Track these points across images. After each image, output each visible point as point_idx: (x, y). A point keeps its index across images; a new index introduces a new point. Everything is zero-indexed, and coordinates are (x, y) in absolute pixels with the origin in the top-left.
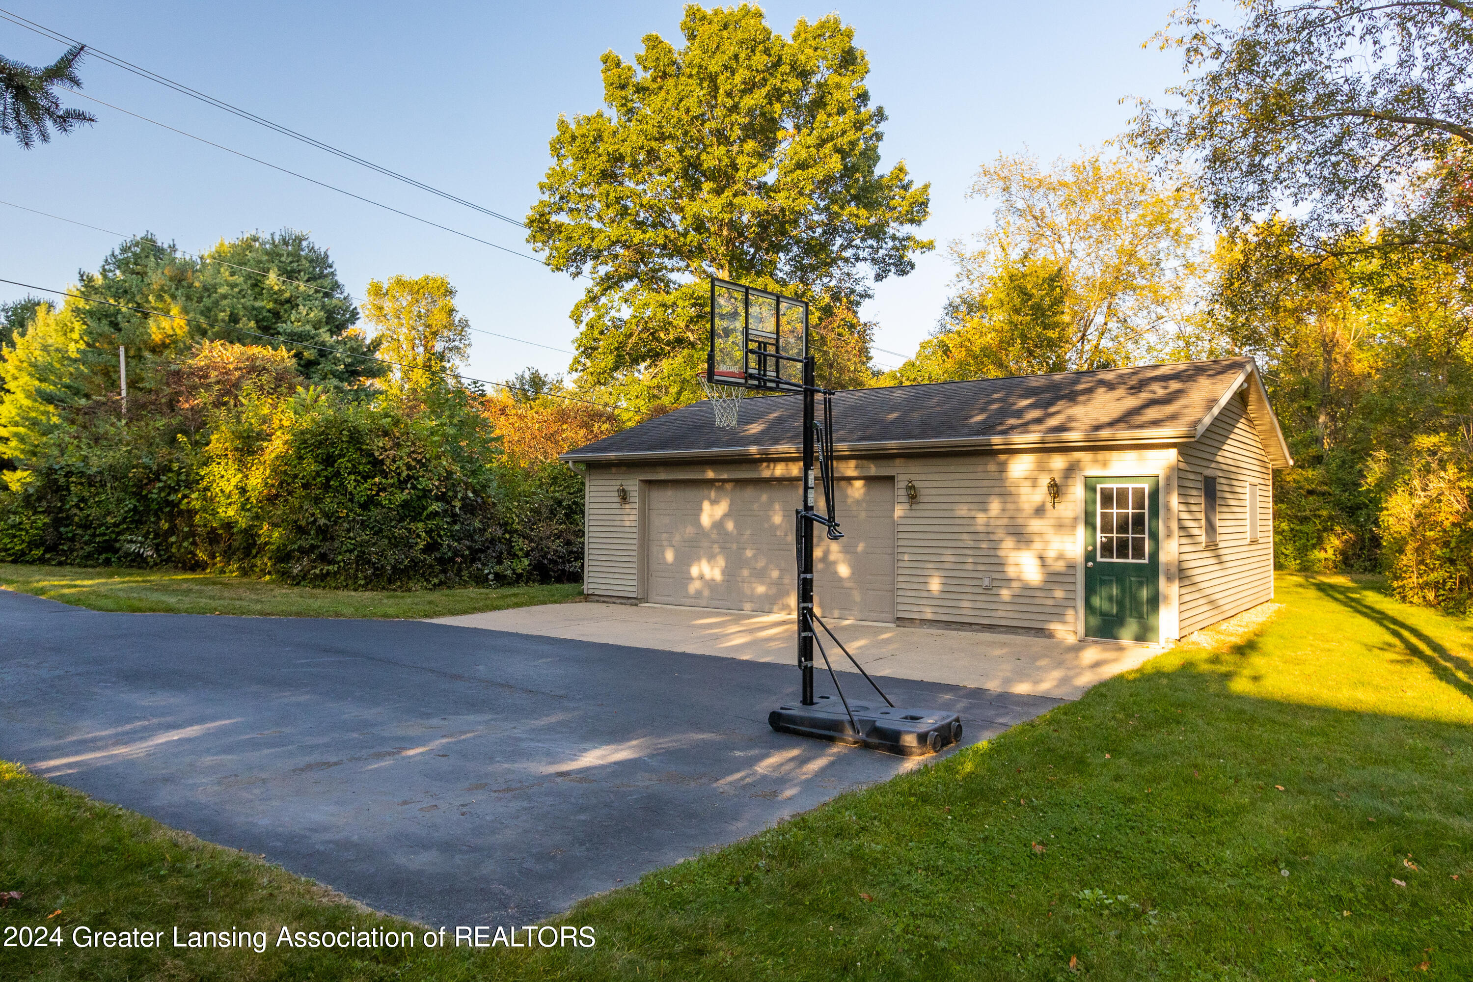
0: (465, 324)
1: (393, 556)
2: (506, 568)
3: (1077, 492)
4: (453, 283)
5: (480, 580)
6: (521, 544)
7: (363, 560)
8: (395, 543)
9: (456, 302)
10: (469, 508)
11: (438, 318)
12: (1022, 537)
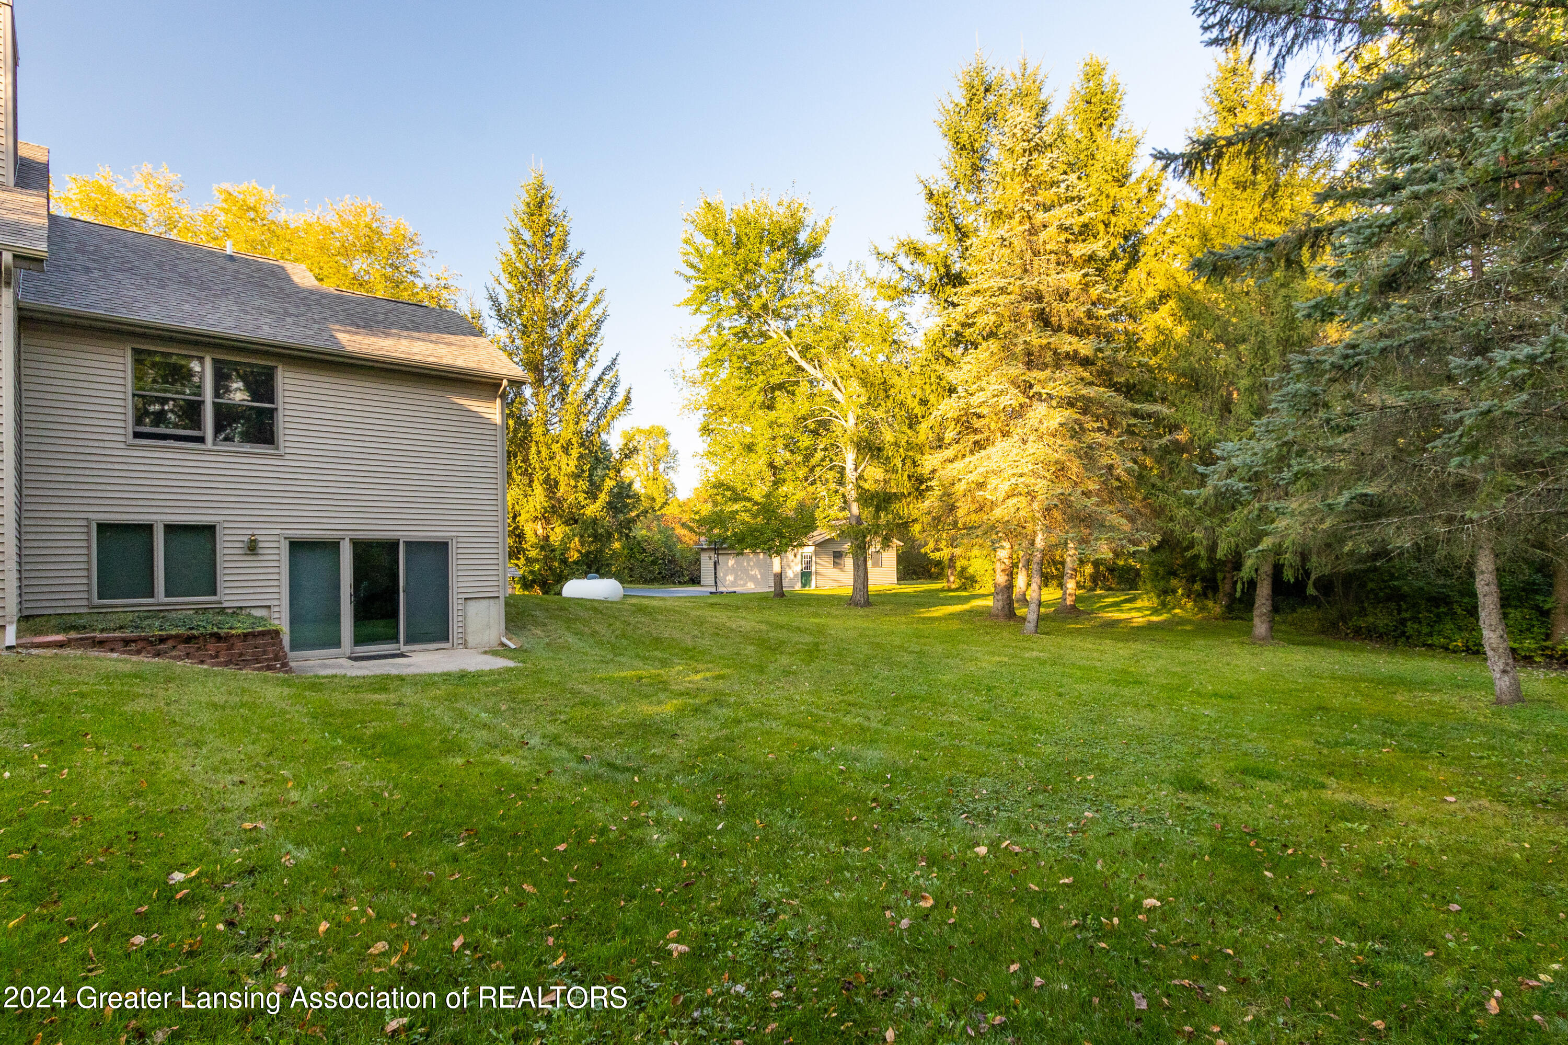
0: (676, 453)
1: (650, 575)
2: (681, 579)
3: (799, 556)
4: (669, 428)
5: (674, 583)
6: (686, 572)
7: (641, 577)
8: (650, 572)
9: (671, 440)
10: (669, 561)
11: (661, 452)
12: (790, 567)
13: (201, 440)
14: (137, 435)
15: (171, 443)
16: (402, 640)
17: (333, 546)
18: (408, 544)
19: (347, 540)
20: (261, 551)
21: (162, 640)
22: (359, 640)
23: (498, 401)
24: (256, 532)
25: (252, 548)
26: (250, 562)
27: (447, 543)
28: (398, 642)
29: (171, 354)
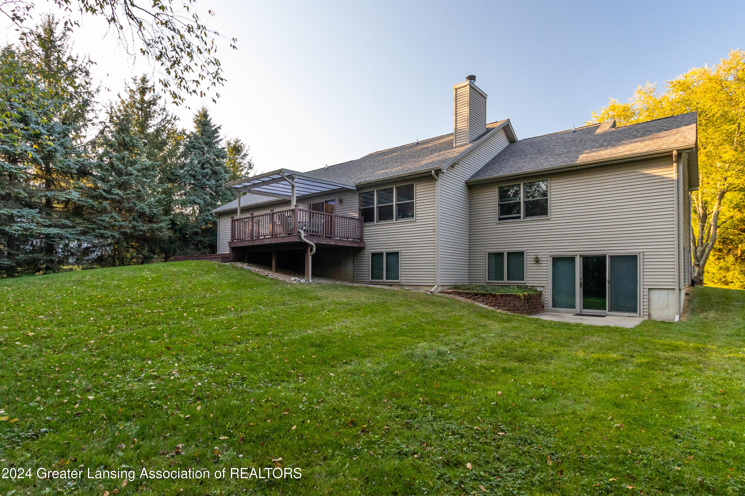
13: (519, 217)
14: (500, 219)
15: (510, 220)
16: (607, 308)
17: (572, 259)
18: (612, 257)
19: (578, 257)
20: (541, 262)
21: (476, 294)
22: (585, 306)
23: (675, 165)
24: (537, 254)
25: (537, 261)
26: (535, 267)
27: (636, 256)
28: (605, 309)
29: (505, 187)
